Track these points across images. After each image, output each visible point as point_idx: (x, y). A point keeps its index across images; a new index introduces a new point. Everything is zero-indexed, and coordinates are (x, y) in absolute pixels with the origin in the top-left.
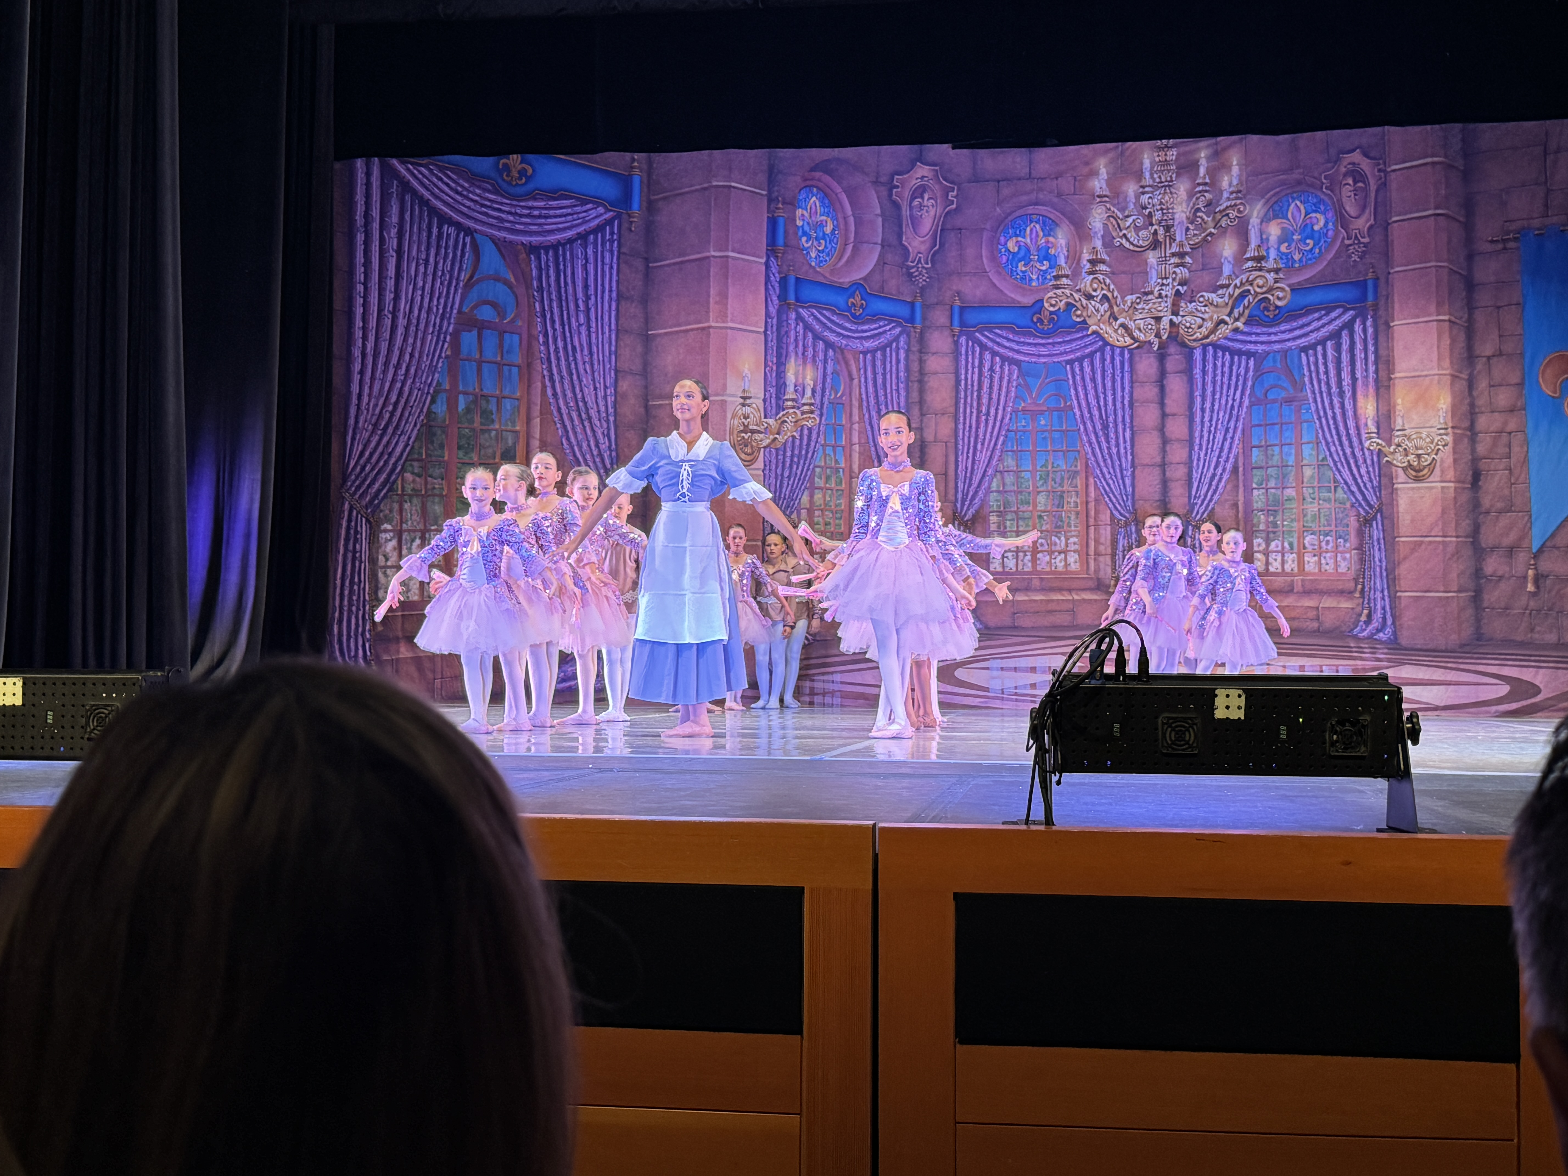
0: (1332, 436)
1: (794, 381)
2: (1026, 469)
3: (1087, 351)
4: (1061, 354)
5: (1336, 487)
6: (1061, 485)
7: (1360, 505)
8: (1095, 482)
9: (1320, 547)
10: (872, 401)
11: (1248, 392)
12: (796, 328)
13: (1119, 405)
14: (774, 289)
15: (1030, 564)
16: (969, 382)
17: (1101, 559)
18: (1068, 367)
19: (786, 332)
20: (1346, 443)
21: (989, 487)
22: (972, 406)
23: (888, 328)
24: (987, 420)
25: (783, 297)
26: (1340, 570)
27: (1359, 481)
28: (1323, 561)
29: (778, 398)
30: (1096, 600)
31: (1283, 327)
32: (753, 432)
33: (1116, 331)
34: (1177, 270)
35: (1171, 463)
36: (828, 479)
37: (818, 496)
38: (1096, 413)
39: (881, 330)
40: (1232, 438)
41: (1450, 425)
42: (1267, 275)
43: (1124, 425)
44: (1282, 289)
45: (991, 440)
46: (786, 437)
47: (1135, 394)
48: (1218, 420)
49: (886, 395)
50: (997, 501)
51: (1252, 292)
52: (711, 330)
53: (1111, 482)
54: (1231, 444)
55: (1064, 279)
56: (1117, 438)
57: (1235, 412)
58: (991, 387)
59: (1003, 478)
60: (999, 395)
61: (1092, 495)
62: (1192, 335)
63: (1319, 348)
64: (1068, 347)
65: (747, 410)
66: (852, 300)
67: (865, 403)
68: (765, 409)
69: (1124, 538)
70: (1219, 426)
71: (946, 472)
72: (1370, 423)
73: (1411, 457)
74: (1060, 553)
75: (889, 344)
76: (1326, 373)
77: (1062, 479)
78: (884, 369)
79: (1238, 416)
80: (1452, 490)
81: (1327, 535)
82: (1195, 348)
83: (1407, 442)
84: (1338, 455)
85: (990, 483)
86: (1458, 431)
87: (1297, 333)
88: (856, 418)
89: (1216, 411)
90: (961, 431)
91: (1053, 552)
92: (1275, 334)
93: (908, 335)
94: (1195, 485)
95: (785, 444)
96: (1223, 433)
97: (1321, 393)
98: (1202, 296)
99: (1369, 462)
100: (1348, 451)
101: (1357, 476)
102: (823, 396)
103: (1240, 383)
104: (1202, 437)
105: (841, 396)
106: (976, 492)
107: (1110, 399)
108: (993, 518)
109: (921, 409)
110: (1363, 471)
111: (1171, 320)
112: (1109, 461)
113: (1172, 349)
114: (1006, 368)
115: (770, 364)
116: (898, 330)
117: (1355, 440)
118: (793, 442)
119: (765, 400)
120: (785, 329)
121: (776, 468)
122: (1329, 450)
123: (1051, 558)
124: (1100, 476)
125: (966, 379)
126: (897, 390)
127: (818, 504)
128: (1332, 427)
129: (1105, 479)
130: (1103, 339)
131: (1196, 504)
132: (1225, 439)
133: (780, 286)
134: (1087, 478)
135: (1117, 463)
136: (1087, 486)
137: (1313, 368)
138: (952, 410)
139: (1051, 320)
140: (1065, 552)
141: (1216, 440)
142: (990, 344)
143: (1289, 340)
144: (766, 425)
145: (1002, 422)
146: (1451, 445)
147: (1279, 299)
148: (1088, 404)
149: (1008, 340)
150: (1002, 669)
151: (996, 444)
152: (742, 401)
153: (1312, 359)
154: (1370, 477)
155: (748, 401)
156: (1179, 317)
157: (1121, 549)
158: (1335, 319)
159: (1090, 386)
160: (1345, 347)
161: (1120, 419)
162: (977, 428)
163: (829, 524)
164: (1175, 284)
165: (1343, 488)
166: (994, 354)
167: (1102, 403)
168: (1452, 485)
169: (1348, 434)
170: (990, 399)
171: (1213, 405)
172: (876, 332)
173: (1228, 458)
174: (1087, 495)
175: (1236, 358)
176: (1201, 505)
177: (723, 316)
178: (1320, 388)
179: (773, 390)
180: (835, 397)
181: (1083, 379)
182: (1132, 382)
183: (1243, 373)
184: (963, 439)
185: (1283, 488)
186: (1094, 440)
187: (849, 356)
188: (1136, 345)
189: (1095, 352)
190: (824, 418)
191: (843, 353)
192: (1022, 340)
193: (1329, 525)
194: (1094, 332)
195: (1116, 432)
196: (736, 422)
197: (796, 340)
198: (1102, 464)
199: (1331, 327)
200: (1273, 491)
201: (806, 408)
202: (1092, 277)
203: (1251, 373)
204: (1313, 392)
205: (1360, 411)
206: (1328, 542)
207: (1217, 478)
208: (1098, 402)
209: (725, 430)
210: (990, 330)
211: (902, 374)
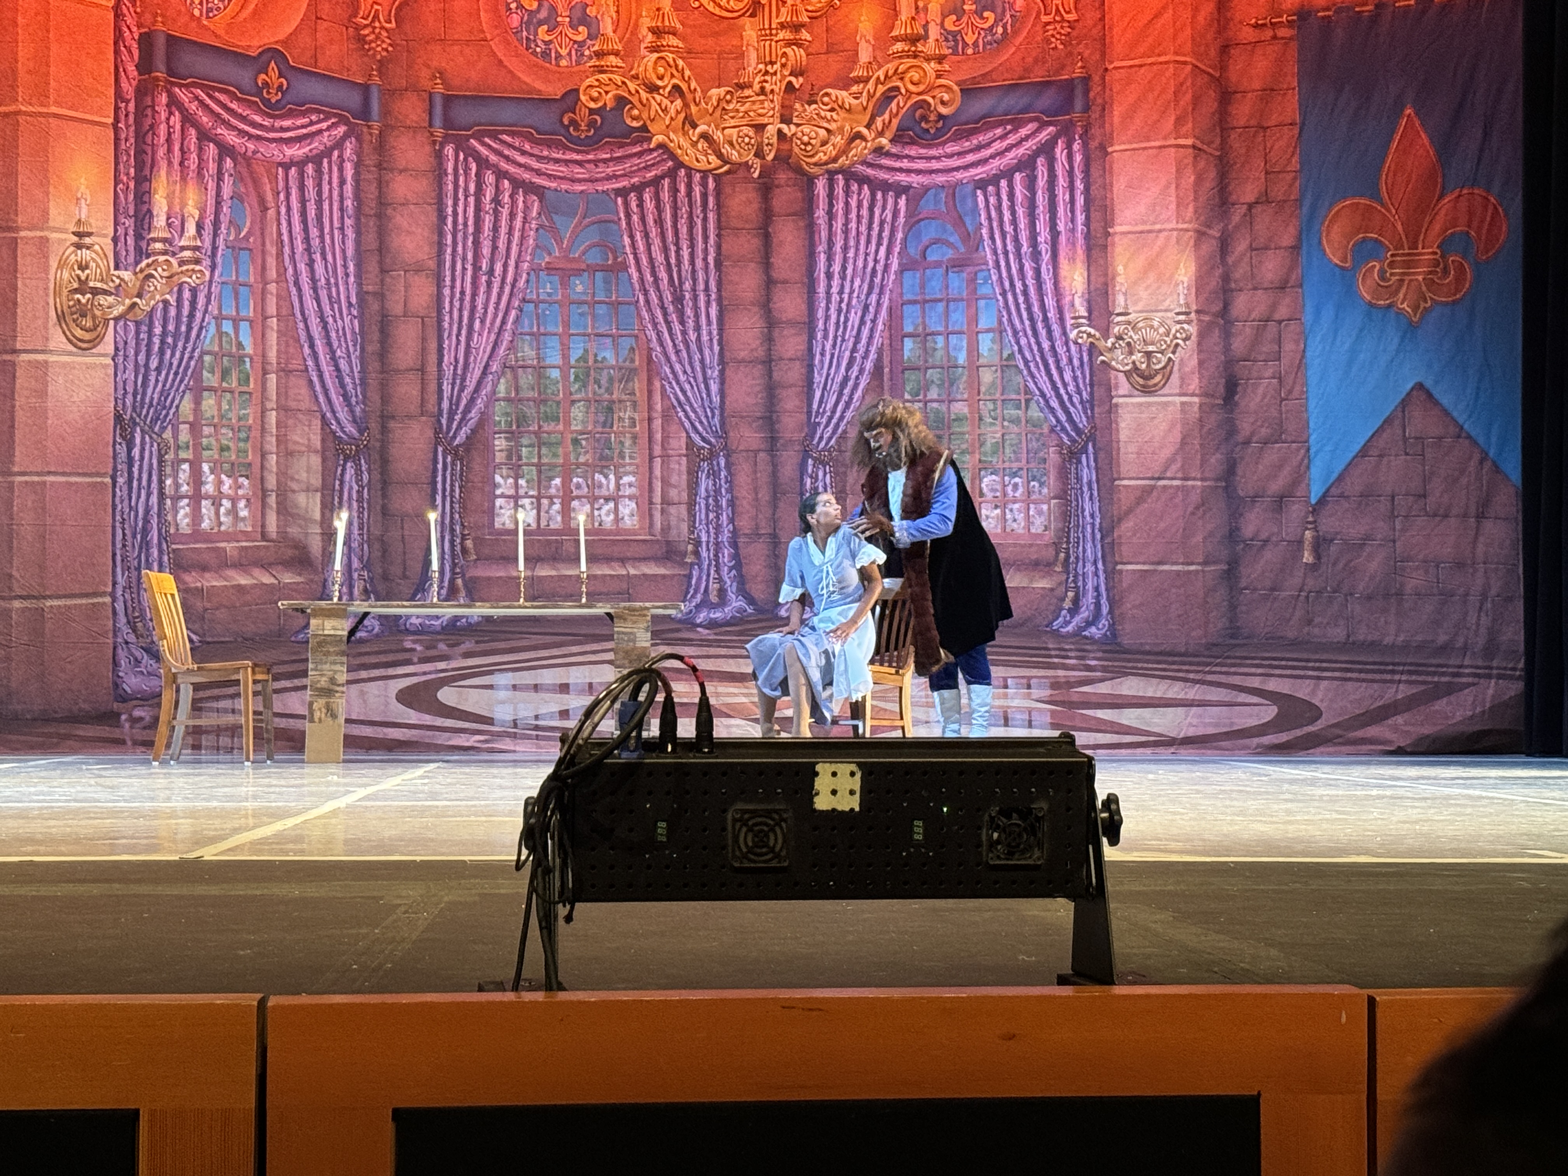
0: (1022, 321)
1: (165, 209)
2: (556, 363)
3: (650, 175)
4: (608, 178)
5: (1028, 401)
6: (609, 390)
7: (1063, 429)
8: (663, 386)
9: (1005, 494)
10: (300, 246)
11: (897, 249)
12: (168, 119)
13: (699, 263)
14: (130, 52)
15: (559, 518)
16: (460, 219)
17: (673, 510)
18: (619, 200)
19: (152, 126)
20: (1043, 332)
21: (494, 392)
22: (464, 259)
23: (324, 125)
24: (489, 284)
25: (145, 66)
26: (1033, 531)
27: (1062, 391)
28: (1009, 516)
29: (139, 237)
30: (664, 577)
31: (950, 148)
32: (95, 292)
33: (694, 144)
34: (788, 50)
35: (781, 359)
36: (225, 374)
37: (209, 403)
38: (663, 275)
39: (313, 128)
40: (874, 321)
41: (1194, 307)
42: (925, 65)
43: (709, 296)
44: (948, 89)
45: (495, 315)
46: (152, 303)
47: (724, 246)
48: (852, 292)
49: (322, 237)
50: (507, 414)
51: (903, 91)
52: (21, 119)
53: (687, 387)
54: (872, 330)
55: (612, 58)
56: (697, 316)
57: (877, 280)
58: (496, 229)
59: (516, 378)
60: (509, 242)
61: (659, 407)
62: (812, 156)
63: (1003, 183)
64: (619, 169)
65: (86, 254)
66: (263, 76)
67: (287, 250)
68: (116, 254)
69: (708, 477)
70: (854, 301)
71: (423, 365)
72: (1078, 302)
73: (1137, 357)
74: (607, 500)
75: (327, 153)
76: (1014, 222)
77: (611, 380)
78: (320, 193)
79: (882, 287)
80: (1196, 409)
81: (1014, 475)
82: (817, 177)
83: (1131, 333)
84: (1032, 350)
85: (495, 385)
86: (1207, 318)
87: (971, 158)
88: (272, 274)
89: (849, 278)
90: (447, 300)
91: (596, 498)
92: (938, 158)
93: (359, 140)
94: (818, 394)
95: (151, 314)
96: (859, 314)
97: (1006, 253)
98: (827, 94)
99: (1076, 362)
100: (1046, 345)
101: (1059, 385)
102: (215, 235)
103: (886, 234)
104: (827, 318)
105: (246, 238)
106: (472, 401)
107: (685, 253)
108: (500, 443)
109: (381, 262)
110: (1068, 376)
111: (780, 131)
112: (684, 354)
113: (782, 176)
114: (521, 199)
115: (125, 179)
116: (342, 130)
117: (1055, 327)
118: (165, 310)
119: (115, 240)
120: (149, 121)
121: (137, 354)
122: (1018, 343)
123: (593, 509)
124: (671, 376)
125: (455, 214)
126: (342, 229)
127: (208, 415)
128: (1023, 306)
129: (678, 382)
130: (673, 156)
131: (819, 424)
132: (862, 322)
133: (140, 48)
134: (650, 382)
135: (697, 357)
136: (650, 392)
137: (993, 214)
138: (432, 264)
139: (591, 124)
140: (615, 499)
141: (850, 324)
142: (493, 158)
143: (957, 169)
144: (117, 281)
145: (513, 286)
146: (1194, 338)
147: (943, 103)
148: (651, 260)
149: (524, 153)
150: (515, 687)
151: (504, 322)
152: (75, 239)
153: (992, 200)
154: (1077, 386)
155: (87, 240)
156: (793, 127)
157: (703, 493)
158: (1027, 138)
159: (653, 232)
160: (1041, 182)
161: (701, 286)
162: (474, 295)
163: (228, 448)
164: (786, 73)
165: (1038, 403)
166: (501, 175)
167: (673, 261)
168: (1196, 399)
169: (1046, 319)
170: (495, 248)
171: (844, 268)
172: (304, 131)
173: (867, 352)
174: (650, 408)
175: (879, 195)
176: (827, 425)
177: (43, 96)
178: (1005, 245)
179: (129, 223)
180: (237, 238)
181: (643, 219)
182: (719, 227)
183: (889, 218)
184: (451, 312)
185: (950, 402)
186: (660, 318)
187: (260, 170)
188: (725, 168)
189: (662, 177)
190: (217, 273)
191: (249, 165)
192: (545, 153)
193: (1018, 460)
194: (661, 146)
195: (696, 308)
196: (66, 275)
197: (169, 140)
198: (673, 358)
199: (1021, 151)
200: (935, 405)
201: (187, 254)
202: (656, 55)
203: (901, 220)
204: (995, 252)
205: (1064, 284)
206: (1016, 486)
207: (851, 383)
208: (667, 258)
209: (46, 289)
210: (494, 136)
211: (349, 203)
